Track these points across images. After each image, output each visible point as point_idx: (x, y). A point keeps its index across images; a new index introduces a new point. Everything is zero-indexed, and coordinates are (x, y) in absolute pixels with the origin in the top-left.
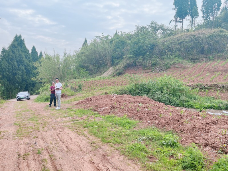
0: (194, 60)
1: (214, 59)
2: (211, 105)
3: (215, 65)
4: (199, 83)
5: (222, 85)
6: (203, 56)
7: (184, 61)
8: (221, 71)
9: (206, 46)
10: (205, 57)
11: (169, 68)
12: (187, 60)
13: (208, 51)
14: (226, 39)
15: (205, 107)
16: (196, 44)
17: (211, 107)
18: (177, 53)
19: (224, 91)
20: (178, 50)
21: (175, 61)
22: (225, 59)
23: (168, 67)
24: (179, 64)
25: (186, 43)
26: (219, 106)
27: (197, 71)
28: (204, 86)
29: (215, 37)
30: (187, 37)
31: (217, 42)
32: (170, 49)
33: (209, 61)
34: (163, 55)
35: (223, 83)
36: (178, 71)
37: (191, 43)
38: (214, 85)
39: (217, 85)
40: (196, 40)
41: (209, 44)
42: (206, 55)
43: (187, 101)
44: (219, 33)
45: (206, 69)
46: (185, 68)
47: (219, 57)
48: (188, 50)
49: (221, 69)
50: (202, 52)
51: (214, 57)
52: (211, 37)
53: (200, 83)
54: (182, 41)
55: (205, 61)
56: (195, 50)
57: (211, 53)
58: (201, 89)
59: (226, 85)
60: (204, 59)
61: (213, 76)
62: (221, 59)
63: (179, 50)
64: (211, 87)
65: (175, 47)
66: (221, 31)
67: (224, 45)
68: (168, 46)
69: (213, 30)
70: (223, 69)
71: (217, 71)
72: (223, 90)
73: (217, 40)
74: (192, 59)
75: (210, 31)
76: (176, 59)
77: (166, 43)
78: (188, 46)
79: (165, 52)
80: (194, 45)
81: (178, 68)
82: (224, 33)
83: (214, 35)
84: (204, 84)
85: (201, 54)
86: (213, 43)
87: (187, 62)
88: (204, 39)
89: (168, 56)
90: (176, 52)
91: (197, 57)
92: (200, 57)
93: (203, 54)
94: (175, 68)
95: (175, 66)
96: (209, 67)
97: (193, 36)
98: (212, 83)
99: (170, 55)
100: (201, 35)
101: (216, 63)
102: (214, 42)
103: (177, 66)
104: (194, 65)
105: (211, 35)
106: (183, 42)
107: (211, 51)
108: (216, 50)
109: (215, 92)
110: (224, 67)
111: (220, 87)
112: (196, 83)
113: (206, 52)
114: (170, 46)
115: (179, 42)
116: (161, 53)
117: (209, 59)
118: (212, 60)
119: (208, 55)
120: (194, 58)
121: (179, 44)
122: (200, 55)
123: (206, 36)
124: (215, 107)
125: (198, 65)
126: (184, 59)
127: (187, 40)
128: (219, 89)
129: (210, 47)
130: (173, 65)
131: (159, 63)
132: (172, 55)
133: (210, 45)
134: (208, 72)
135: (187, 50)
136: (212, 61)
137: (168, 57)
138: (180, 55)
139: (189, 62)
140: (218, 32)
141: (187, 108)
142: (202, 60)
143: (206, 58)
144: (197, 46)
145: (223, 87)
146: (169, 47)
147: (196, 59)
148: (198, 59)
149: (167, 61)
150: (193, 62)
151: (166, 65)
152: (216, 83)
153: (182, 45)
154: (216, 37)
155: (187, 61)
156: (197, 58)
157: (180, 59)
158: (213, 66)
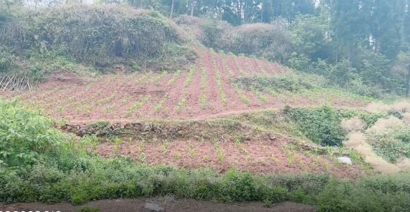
0: (102, 68)
1: (140, 68)
2: (119, 185)
3: (140, 79)
4: (101, 120)
5: (150, 125)
6: (120, 59)
7: (81, 66)
8: (151, 93)
9: (126, 40)
10: (123, 63)
11: (42, 81)
12: (87, 65)
13: (129, 51)
14: (162, 30)
15: (102, 193)
16: (105, 31)
17: (119, 191)
18: (63, 47)
19: (155, 139)
20: (65, 40)
21: (57, 64)
22: (161, 70)
23: (39, 77)
24: (68, 72)
25: (84, 25)
26: (138, 187)
27: (106, 91)
28: (111, 127)
29: (143, 23)
30: (86, 13)
31: (146, 34)
32: (45, 34)
33: (132, 71)
34: (28, 47)
35: (152, 119)
36: (65, 88)
37: (96, 29)
38: (134, 125)
39: (139, 124)
40: (106, 24)
41: (130, 35)
42: (127, 60)
43: (53, 181)
44: (150, 18)
45: (124, 88)
46: (80, 83)
47: (149, 66)
48: (89, 43)
49: (151, 88)
50: (118, 50)
51: (140, 66)
52: (134, 22)
53: (103, 120)
54: (75, 19)
55: (124, 71)
56: (103, 46)
57: (135, 56)
58: (103, 135)
59: (159, 124)
60: (123, 67)
61: (135, 104)
62: (153, 70)
63: (67, 39)
64: (128, 129)
65: (58, 30)
66: (153, 15)
67: (158, 41)
68: (40, 25)
69: (140, 10)
70: (156, 88)
71: (144, 93)
72: (151, 138)
73: (146, 30)
74: (97, 63)
75: (134, 10)
76: (59, 60)
77: (35, 18)
78: (88, 33)
79: (33, 40)
80: (102, 34)
81: (64, 80)
82: (159, 20)
83: (141, 20)
84: (112, 122)
85: (116, 55)
86: (138, 35)
87: (86, 70)
88: (120, 24)
89: (42, 50)
90: (59, 42)
91: (109, 62)
92: (115, 61)
93: (120, 55)
94: (59, 82)
95: (58, 76)
96: (129, 83)
97: (100, 13)
98: (130, 121)
99: (46, 49)
100: (115, 15)
101: (144, 77)
102: (140, 33)
103: (62, 76)
104: (101, 77)
105: (135, 17)
106: (77, 21)
107: (135, 52)
108: (143, 50)
109: (137, 142)
110: (157, 86)
111: (147, 131)
112: (94, 121)
113: (125, 52)
114: (46, 27)
115: (68, 20)
116: (23, 39)
117: (131, 68)
118: (138, 70)
119: (131, 59)
120: (103, 63)
121: (67, 24)
122: (114, 57)
123: (124, 19)
124: (128, 191)
125: (109, 78)
126: (79, 61)
127: (86, 20)
128: (145, 135)
129: (133, 43)
130: (53, 75)
131: (17, 67)
132: (51, 49)
133: (134, 38)
134: (126, 94)
135: (87, 42)
136: (137, 72)
137: (41, 54)
138: (70, 51)
139: (90, 70)
140: (148, 16)
141: (48, 204)
142: (118, 69)
143: (125, 64)
144: (107, 36)
145: (153, 130)
146: (42, 29)
147: (106, 65)
148: (111, 64)
149: (37, 64)
150: (100, 70)
151: (35, 71)
152: (138, 121)
153: (74, 29)
154: (145, 24)
155: (87, 68)
156: (108, 64)
157: (70, 60)
158: (137, 81)
